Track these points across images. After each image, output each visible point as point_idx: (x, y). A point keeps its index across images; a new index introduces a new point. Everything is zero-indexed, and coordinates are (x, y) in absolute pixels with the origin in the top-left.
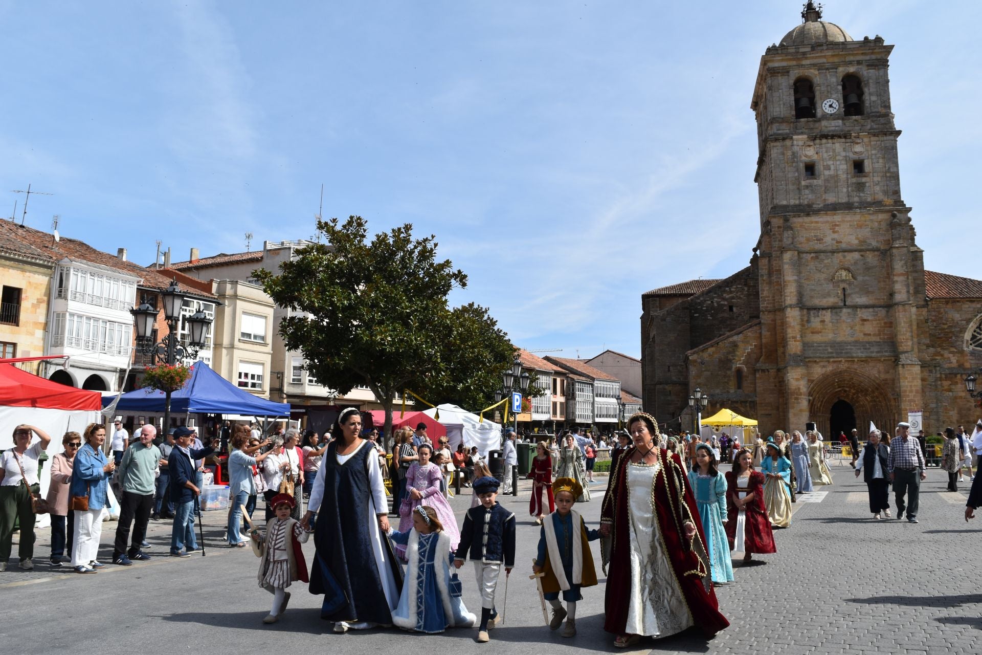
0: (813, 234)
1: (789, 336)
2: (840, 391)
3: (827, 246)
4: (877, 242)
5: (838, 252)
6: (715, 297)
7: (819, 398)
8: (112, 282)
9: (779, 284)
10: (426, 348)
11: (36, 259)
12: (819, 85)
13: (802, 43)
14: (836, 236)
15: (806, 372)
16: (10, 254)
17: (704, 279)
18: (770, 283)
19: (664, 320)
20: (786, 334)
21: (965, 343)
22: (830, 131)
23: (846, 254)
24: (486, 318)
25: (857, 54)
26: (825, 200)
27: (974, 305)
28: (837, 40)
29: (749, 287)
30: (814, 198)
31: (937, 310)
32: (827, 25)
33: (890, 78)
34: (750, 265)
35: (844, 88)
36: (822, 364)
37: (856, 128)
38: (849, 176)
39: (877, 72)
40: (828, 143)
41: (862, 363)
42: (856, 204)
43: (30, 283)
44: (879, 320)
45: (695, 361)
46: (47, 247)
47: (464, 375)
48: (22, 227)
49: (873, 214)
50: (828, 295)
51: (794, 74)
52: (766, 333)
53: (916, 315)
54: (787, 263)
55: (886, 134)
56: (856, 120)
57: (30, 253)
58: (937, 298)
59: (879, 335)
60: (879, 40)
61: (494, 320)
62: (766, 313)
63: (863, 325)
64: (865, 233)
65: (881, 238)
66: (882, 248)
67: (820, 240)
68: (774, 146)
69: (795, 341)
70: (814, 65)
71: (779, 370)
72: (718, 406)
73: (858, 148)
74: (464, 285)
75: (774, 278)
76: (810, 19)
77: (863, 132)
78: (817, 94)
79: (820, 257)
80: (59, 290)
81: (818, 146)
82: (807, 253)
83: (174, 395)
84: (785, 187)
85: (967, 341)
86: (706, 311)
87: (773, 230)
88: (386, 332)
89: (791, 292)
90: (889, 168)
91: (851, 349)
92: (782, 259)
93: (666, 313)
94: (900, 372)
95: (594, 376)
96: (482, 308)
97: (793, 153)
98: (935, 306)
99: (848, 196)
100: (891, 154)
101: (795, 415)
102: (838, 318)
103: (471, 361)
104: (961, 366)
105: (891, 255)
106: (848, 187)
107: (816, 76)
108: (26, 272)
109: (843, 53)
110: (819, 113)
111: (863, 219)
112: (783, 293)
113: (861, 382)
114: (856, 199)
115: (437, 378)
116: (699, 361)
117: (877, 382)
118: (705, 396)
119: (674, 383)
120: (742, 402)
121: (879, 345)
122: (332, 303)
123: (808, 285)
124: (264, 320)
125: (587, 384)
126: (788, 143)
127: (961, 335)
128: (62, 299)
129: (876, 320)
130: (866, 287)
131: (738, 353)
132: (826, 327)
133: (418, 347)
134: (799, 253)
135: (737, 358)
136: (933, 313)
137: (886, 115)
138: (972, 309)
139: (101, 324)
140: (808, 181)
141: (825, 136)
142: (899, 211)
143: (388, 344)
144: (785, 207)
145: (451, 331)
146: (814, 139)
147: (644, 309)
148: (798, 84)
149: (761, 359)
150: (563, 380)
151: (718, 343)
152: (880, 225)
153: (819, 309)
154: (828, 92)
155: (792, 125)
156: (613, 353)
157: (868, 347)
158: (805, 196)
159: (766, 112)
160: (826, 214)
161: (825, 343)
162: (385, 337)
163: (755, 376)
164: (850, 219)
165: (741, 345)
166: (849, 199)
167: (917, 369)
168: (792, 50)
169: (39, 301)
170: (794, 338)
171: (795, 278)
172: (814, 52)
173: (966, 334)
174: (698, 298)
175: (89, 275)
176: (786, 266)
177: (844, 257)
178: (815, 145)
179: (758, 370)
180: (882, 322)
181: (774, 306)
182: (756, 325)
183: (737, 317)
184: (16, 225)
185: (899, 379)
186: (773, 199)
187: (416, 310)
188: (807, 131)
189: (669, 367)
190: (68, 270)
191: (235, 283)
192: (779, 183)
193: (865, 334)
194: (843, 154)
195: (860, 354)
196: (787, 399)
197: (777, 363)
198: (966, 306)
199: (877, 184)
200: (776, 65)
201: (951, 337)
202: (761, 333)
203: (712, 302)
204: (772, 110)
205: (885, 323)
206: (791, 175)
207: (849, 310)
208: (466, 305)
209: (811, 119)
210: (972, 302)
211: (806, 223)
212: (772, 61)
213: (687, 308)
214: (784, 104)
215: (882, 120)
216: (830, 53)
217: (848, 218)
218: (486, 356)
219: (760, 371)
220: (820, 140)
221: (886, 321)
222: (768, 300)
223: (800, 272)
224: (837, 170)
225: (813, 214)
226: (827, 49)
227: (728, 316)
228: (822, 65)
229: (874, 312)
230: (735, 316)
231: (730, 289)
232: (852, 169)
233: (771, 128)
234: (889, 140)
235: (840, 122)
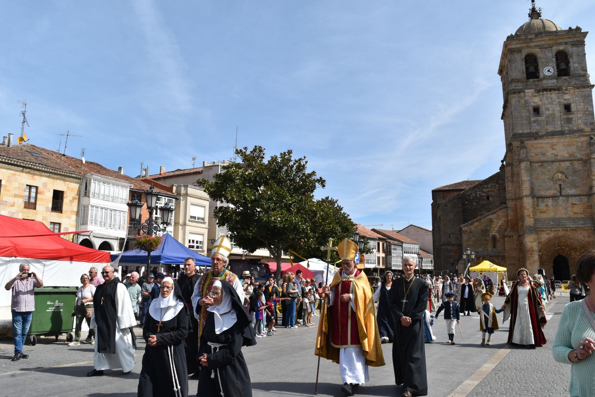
0: (539, 151)
1: (525, 215)
2: (559, 249)
3: (548, 158)
4: (581, 155)
5: (556, 162)
7: (545, 253)
8: (115, 187)
9: (518, 182)
10: (301, 224)
11: (72, 174)
12: (541, 58)
13: (530, 33)
14: (554, 152)
15: (537, 237)
16: (57, 171)
17: (471, 180)
18: (512, 182)
19: (446, 205)
20: (524, 214)
22: (548, 87)
23: (561, 163)
24: (336, 206)
25: (564, 38)
26: (546, 129)
28: (551, 30)
29: (499, 184)
30: (539, 128)
32: (545, 21)
33: (586, 52)
34: (500, 171)
35: (557, 60)
36: (547, 232)
37: (565, 84)
38: (562, 114)
39: (578, 49)
40: (548, 94)
41: (573, 231)
42: (567, 132)
43: (68, 188)
44: (583, 204)
45: (466, 231)
46: (78, 167)
47: (324, 241)
48: (64, 155)
49: (577, 137)
50: (550, 189)
51: (525, 52)
52: (510, 213)
54: (523, 169)
55: (584, 87)
56: (565, 79)
57: (68, 171)
59: (584, 213)
60: (578, 29)
61: (341, 207)
62: (511, 201)
63: (573, 207)
64: (573, 149)
65: (583, 153)
66: (584, 159)
68: (513, 97)
69: (529, 218)
70: (537, 46)
71: (519, 236)
72: (481, 259)
73: (567, 97)
74: (324, 186)
75: (515, 179)
76: (534, 17)
77: (570, 87)
78: (540, 64)
79: (544, 165)
80: (85, 192)
81: (541, 96)
82: (536, 162)
83: (152, 254)
84: (520, 122)
86: (473, 199)
87: (514, 149)
88: (277, 215)
89: (526, 188)
90: (587, 109)
91: (566, 222)
92: (520, 167)
93: (447, 201)
95: (403, 241)
96: (334, 200)
97: (526, 101)
99: (561, 127)
100: (588, 99)
101: (530, 264)
102: (557, 203)
103: (328, 232)
105: (590, 163)
106: (561, 121)
107: (538, 52)
108: (66, 181)
109: (555, 38)
110: (541, 76)
111: (571, 141)
112: (521, 188)
113: (573, 243)
114: (567, 128)
115: (308, 242)
116: (469, 231)
117: (583, 243)
118: (473, 253)
119: (453, 245)
120: (496, 256)
121: (584, 220)
122: (245, 198)
123: (537, 183)
124: (203, 209)
125: (399, 245)
126: (522, 94)
128: (87, 197)
129: (581, 204)
130: (574, 183)
131: (493, 226)
132: (549, 209)
133: (297, 224)
134: (531, 162)
135: (492, 229)
137: (584, 76)
139: (109, 211)
140: (535, 118)
141: (546, 90)
143: (278, 222)
144: (521, 135)
145: (316, 214)
146: (538, 92)
147: (433, 199)
148: (527, 58)
149: (508, 230)
150: (384, 243)
151: (480, 220)
152: (582, 144)
153: (544, 197)
155: (524, 83)
156: (414, 226)
157: (576, 221)
158: (534, 127)
159: (508, 76)
160: (548, 138)
161: (548, 219)
162: (277, 218)
163: (504, 241)
165: (495, 221)
166: (562, 129)
168: (523, 37)
169: (74, 199)
170: (529, 216)
171: (529, 178)
172: (537, 38)
174: (467, 192)
175: (102, 183)
176: (523, 171)
177: (560, 165)
178: (539, 95)
179: (506, 236)
180: (586, 205)
181: (516, 197)
182: (504, 208)
183: (492, 203)
184: (60, 154)
186: (513, 129)
187: (295, 202)
188: (534, 87)
189: (450, 235)
190: (90, 180)
191: (186, 187)
192: (517, 120)
193: (574, 213)
194: (558, 100)
195: (572, 225)
196: (525, 255)
197: (518, 232)
199: (580, 119)
200: (513, 47)
202: (507, 213)
203: (476, 194)
204: (511, 74)
205: (587, 206)
206: (525, 114)
207: (564, 198)
208: (324, 198)
209: (536, 80)
211: (535, 144)
212: (511, 44)
213: (460, 198)
214: (519, 71)
215: (582, 79)
216: (547, 38)
217: (562, 140)
218: (337, 229)
219: (507, 237)
220: (543, 92)
221: (588, 204)
222: (512, 193)
223: (532, 175)
224: (554, 111)
225: (539, 138)
226: (545, 36)
227: (486, 203)
228: (543, 45)
229: (580, 199)
230: (491, 202)
231: (487, 186)
232: (563, 110)
233: (511, 86)
234: (587, 91)
235: (555, 80)
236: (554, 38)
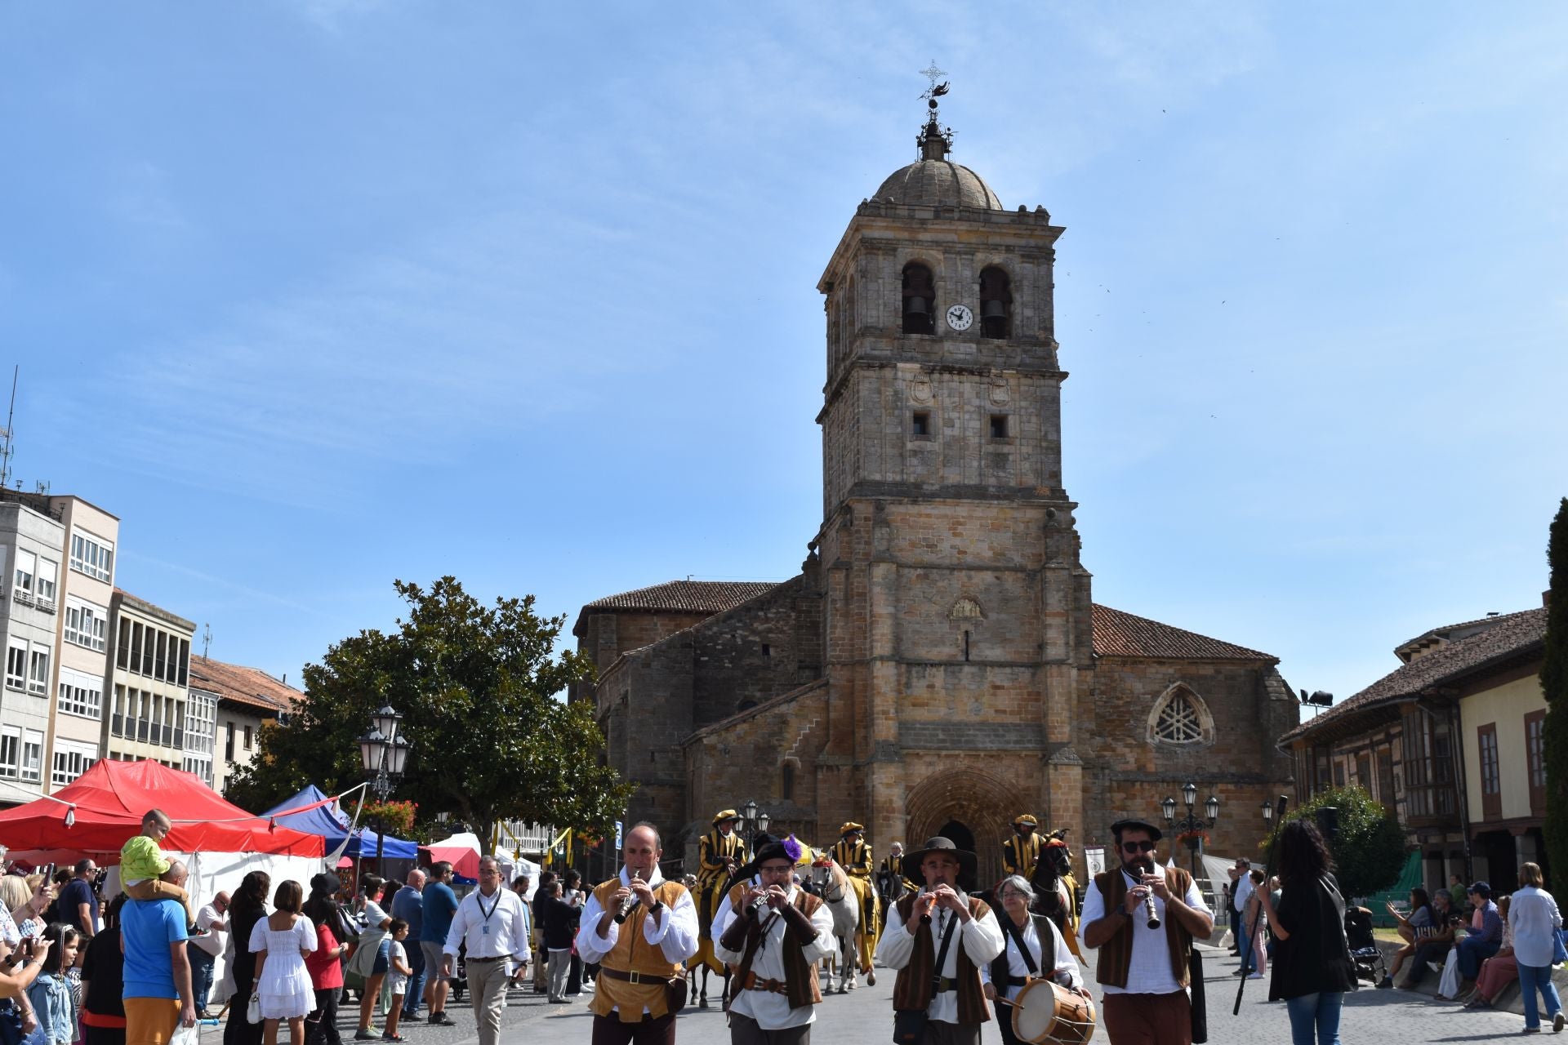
0: (921, 536)
1: (877, 709)
2: (953, 805)
3: (942, 557)
4: (1023, 556)
5: (961, 569)
6: (739, 628)
9: (862, 617)
12: (942, 279)
13: (920, 202)
14: (957, 541)
15: (903, 772)
18: (846, 615)
19: (647, 665)
20: (872, 707)
21: (1149, 730)
22: (957, 361)
23: (973, 573)
25: (1006, 234)
26: (942, 477)
27: (1163, 669)
28: (975, 203)
29: (800, 612)
30: (925, 473)
31: (1108, 674)
32: (960, 172)
33: (1055, 281)
34: (802, 572)
35: (983, 289)
36: (928, 759)
37: (999, 360)
38: (983, 441)
39: (1036, 269)
40: (953, 381)
41: (992, 760)
42: (994, 490)
44: (1020, 688)
45: (714, 747)
49: (1017, 509)
50: (941, 641)
51: (906, 254)
52: (836, 702)
53: (1077, 681)
54: (878, 584)
55: (1044, 376)
56: (999, 347)
58: (1109, 655)
59: (1019, 713)
60: (1041, 214)
62: (838, 667)
63: (994, 695)
64: (1004, 539)
65: (1029, 551)
66: (1029, 567)
67: (932, 546)
68: (864, 377)
69: (886, 719)
70: (937, 244)
71: (856, 768)
73: (999, 395)
75: (854, 607)
76: (931, 153)
77: (1009, 369)
78: (940, 293)
79: (931, 576)
82: (910, 567)
84: (879, 450)
85: (1152, 727)
86: (723, 651)
87: (856, 522)
89: (883, 635)
90: (1046, 433)
91: (975, 736)
92: (870, 576)
94: (1051, 777)
97: (896, 393)
98: (1106, 668)
99: (980, 475)
100: (1049, 409)
102: (956, 681)
104: (1141, 768)
105: (1043, 581)
106: (980, 459)
107: (939, 261)
109: (985, 228)
110: (941, 328)
111: (1002, 516)
112: (868, 635)
113: (988, 792)
114: (992, 481)
116: (721, 746)
117: (1014, 792)
119: (662, 784)
120: (791, 822)
121: (1018, 730)
123: (910, 623)
126: (888, 373)
127: (1143, 717)
129: (1016, 689)
130: (1001, 631)
131: (787, 736)
132: (936, 696)
134: (900, 566)
135: (785, 744)
136: (1103, 680)
137: (1044, 343)
138: (1160, 676)
140: (918, 443)
141: (949, 369)
142: (1059, 508)
144: (879, 487)
146: (931, 371)
148: (909, 272)
149: (827, 748)
151: (753, 717)
152: (1028, 528)
153: (926, 664)
154: (957, 292)
155: (896, 342)
157: (1001, 732)
158: (912, 469)
160: (944, 503)
161: (932, 723)
163: (815, 778)
164: (981, 515)
165: (793, 722)
166: (981, 481)
167: (1076, 772)
168: (903, 212)
170: (885, 713)
171: (891, 610)
172: (938, 221)
173: (1151, 715)
174: (708, 627)
176: (877, 590)
177: (970, 578)
178: (932, 382)
179: (822, 767)
180: (1025, 691)
181: (852, 657)
182: (819, 687)
183: (776, 665)
185: (1048, 788)
186: (858, 468)
188: (919, 356)
189: (653, 753)
192: (869, 443)
193: (997, 711)
194: (976, 402)
195: (989, 744)
197: (854, 756)
198: (1153, 670)
199: (1025, 459)
200: (876, 234)
201: (1128, 721)
202: (827, 702)
203: (733, 636)
204: (864, 312)
205: (1029, 694)
206: (891, 429)
207: (974, 669)
209: (926, 337)
210: (1161, 663)
211: (911, 515)
212: (869, 227)
213: (689, 646)
214: (885, 306)
215: (1040, 351)
216: (964, 226)
217: (979, 513)
219: (825, 769)
220: (941, 374)
221: (1030, 690)
222: (843, 645)
223: (898, 600)
224: (965, 429)
225: (924, 501)
226: (959, 219)
227: (760, 663)
228: (950, 245)
229: (1012, 674)
230: (773, 662)
231: (765, 614)
232: (988, 429)
233: (862, 343)
234: (1048, 386)
235: (974, 346)
236: (981, 229)
